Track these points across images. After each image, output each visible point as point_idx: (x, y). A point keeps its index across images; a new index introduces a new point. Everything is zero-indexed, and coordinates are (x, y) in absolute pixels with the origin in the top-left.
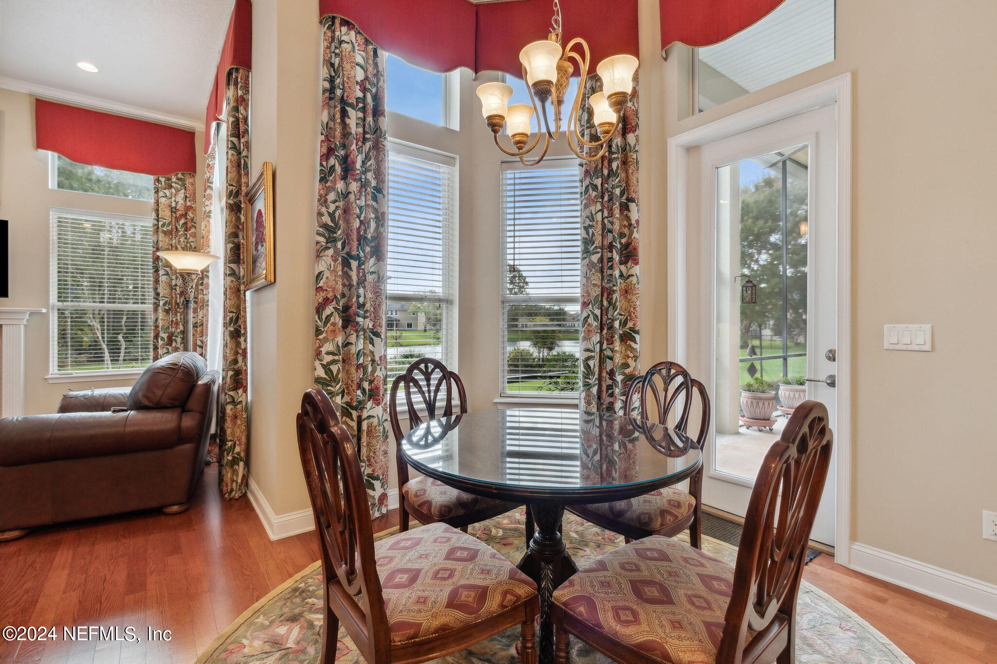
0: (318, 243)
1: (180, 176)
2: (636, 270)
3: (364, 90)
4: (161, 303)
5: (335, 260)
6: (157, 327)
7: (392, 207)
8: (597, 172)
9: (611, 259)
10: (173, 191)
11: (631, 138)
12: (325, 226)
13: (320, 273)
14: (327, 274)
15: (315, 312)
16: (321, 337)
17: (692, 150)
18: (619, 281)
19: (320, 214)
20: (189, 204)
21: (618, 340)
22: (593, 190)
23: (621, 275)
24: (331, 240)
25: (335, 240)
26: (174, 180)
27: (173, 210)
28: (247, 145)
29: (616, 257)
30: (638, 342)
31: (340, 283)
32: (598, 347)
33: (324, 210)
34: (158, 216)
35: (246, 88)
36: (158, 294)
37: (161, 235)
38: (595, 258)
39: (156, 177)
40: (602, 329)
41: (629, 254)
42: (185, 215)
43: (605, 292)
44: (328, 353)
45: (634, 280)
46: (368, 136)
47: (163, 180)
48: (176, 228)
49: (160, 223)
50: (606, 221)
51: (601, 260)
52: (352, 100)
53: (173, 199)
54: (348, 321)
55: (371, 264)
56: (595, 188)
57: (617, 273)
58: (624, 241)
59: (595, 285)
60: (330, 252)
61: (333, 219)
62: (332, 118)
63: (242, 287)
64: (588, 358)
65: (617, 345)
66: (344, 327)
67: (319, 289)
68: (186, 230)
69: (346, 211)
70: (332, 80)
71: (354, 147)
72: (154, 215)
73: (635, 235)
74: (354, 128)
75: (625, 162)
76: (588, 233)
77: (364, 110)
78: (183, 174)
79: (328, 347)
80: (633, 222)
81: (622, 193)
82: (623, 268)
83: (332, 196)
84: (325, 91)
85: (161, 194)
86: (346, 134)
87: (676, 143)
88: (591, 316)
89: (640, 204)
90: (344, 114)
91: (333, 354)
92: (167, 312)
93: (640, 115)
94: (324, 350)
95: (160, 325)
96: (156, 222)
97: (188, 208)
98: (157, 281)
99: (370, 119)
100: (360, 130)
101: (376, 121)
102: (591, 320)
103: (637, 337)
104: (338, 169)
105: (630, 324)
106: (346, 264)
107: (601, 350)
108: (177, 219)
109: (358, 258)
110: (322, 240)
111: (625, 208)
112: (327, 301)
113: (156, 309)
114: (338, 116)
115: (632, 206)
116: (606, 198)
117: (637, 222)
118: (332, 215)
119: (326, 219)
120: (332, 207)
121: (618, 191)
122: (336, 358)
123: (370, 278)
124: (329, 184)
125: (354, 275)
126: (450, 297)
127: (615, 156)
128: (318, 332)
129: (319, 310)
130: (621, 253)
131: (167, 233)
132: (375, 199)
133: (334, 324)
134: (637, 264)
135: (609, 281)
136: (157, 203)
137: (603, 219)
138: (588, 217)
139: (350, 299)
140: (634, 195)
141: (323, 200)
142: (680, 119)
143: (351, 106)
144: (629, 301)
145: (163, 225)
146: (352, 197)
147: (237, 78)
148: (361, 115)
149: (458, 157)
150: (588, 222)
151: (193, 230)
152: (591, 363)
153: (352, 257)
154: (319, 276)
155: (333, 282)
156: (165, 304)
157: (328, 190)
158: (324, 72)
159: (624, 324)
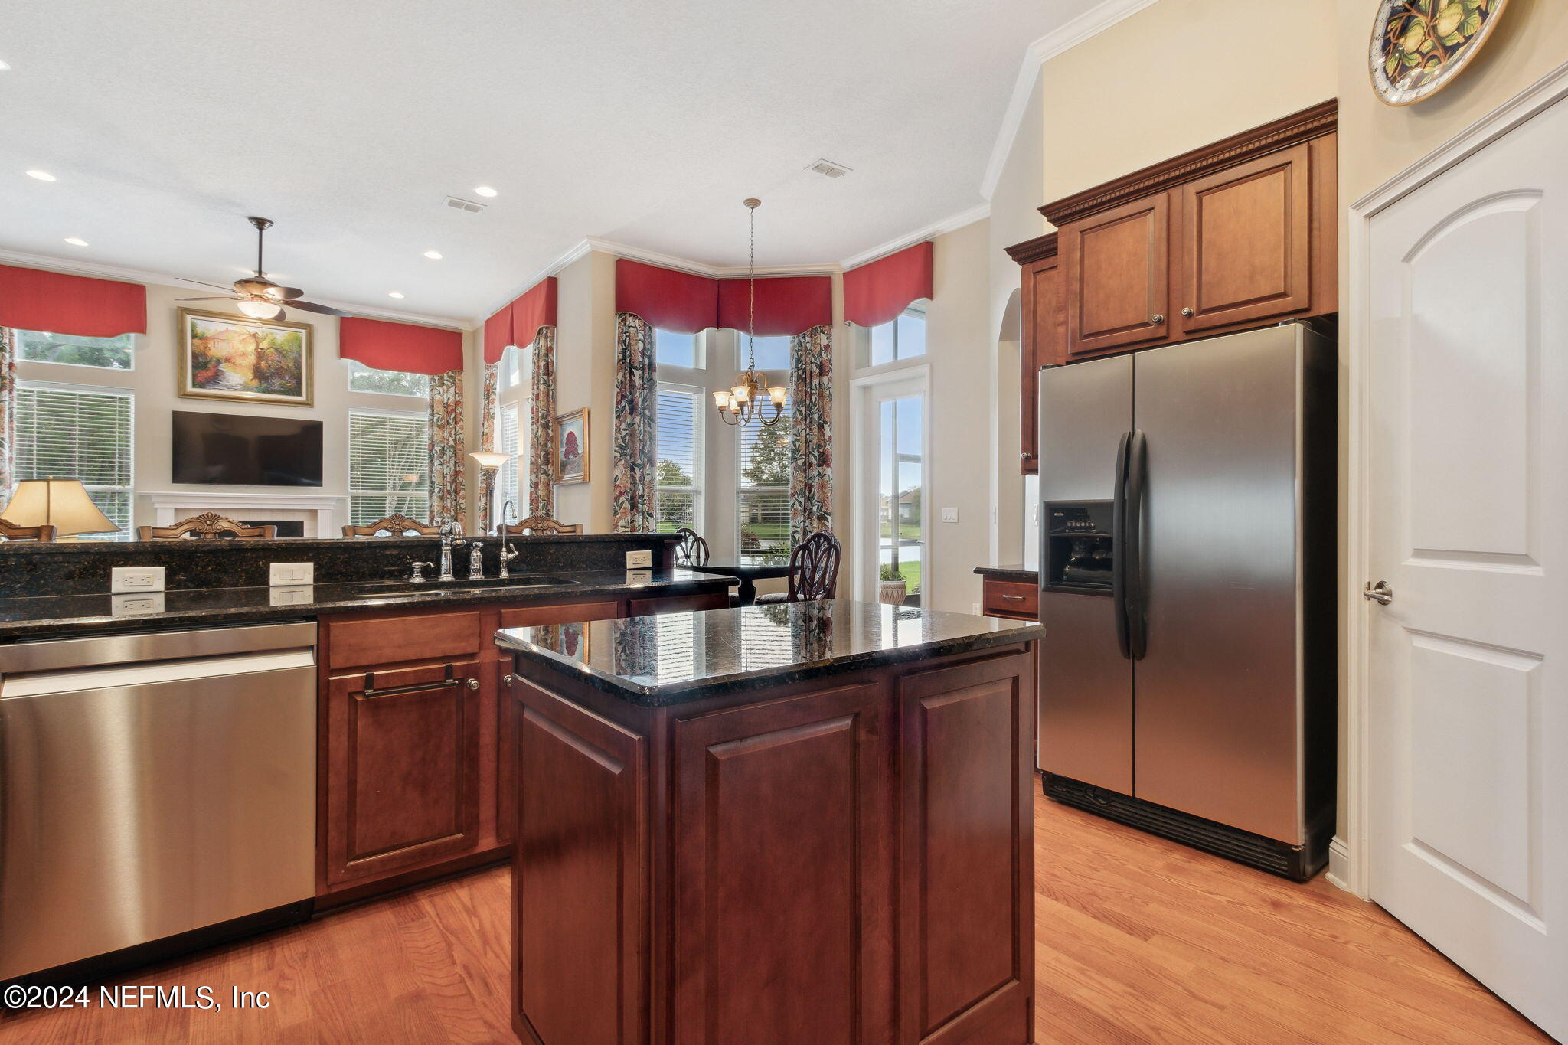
0: (615, 457)
1: (450, 374)
2: (829, 471)
3: (643, 356)
4: (436, 491)
5: (626, 468)
6: (432, 512)
7: (659, 430)
8: (803, 402)
9: (811, 464)
10: (445, 387)
11: (825, 379)
12: (620, 446)
13: (617, 476)
14: (621, 476)
15: (613, 501)
16: (617, 516)
17: (866, 389)
18: (817, 479)
19: (617, 439)
20: (458, 399)
21: (816, 520)
22: (800, 415)
23: (819, 475)
24: (624, 455)
25: (626, 455)
26: (446, 378)
27: (446, 405)
28: (555, 381)
29: (815, 462)
30: (829, 520)
31: (629, 482)
32: (802, 525)
33: (619, 435)
34: (433, 411)
35: (553, 340)
36: (433, 482)
37: (436, 429)
38: (800, 462)
39: (432, 376)
40: (805, 512)
41: (824, 460)
42: (455, 410)
43: (808, 487)
44: (622, 527)
45: (827, 477)
46: (646, 386)
47: (437, 378)
48: (448, 421)
49: (435, 419)
50: (808, 436)
51: (805, 463)
52: (637, 365)
53: (445, 395)
54: (634, 506)
55: (647, 471)
56: (801, 413)
57: (815, 473)
58: (821, 450)
59: (800, 481)
60: (623, 462)
61: (624, 441)
62: (624, 376)
63: (551, 483)
64: (795, 532)
65: (815, 523)
66: (632, 510)
67: (616, 486)
68: (456, 423)
69: (632, 435)
70: (624, 353)
71: (637, 394)
72: (429, 411)
73: (828, 447)
74: (638, 382)
75: (821, 395)
76: (795, 445)
77: (643, 369)
78: (453, 372)
79: (621, 523)
80: (826, 438)
81: (819, 418)
82: (820, 469)
83: (623, 426)
84: (619, 361)
85: (436, 392)
86: (632, 386)
87: (856, 384)
88: (797, 503)
89: (833, 424)
90: (631, 373)
91: (625, 527)
92: (441, 498)
93: (833, 362)
94: (619, 524)
95: (435, 510)
96: (431, 417)
97: (457, 403)
98: (431, 471)
99: (647, 375)
100: (641, 382)
101: (650, 374)
102: (797, 505)
103: (829, 518)
104: (627, 408)
105: (824, 509)
106: (633, 470)
107: (805, 527)
108: (449, 414)
109: (638, 466)
110: (618, 454)
111: (821, 427)
112: (621, 493)
113: (431, 496)
114: (628, 375)
115: (826, 426)
116: (808, 421)
117: (830, 438)
118: (623, 438)
119: (620, 441)
120: (624, 433)
121: (816, 416)
122: (627, 529)
123: (647, 478)
124: (622, 418)
125: (637, 476)
126: (699, 489)
127: (814, 392)
128: (616, 513)
129: (616, 499)
130: (819, 459)
131: (441, 427)
132: (649, 425)
133: (625, 508)
134: (829, 466)
135: (810, 478)
136: (432, 400)
137: (806, 435)
138: (795, 434)
139: (635, 492)
140: (827, 419)
141: (618, 430)
142: (857, 369)
143: (636, 368)
144: (823, 492)
145: (438, 420)
146: (636, 426)
147: (547, 333)
148: (641, 372)
149: (705, 388)
150: (795, 437)
151: (461, 423)
152: (796, 535)
153: (636, 466)
154: (616, 478)
155: (624, 481)
156: (439, 492)
157: (621, 422)
158: (619, 348)
159: (820, 508)
